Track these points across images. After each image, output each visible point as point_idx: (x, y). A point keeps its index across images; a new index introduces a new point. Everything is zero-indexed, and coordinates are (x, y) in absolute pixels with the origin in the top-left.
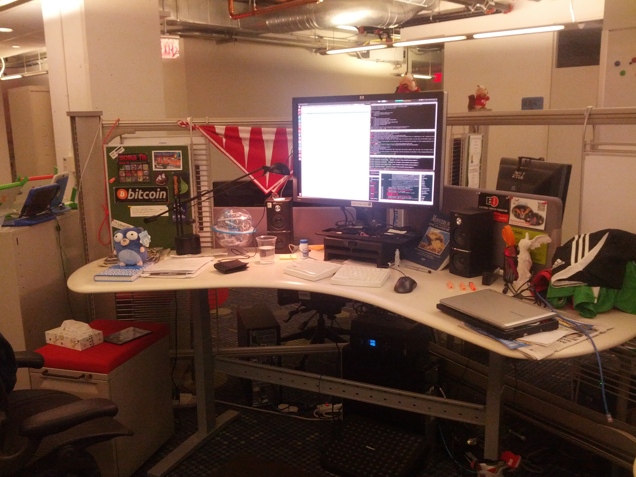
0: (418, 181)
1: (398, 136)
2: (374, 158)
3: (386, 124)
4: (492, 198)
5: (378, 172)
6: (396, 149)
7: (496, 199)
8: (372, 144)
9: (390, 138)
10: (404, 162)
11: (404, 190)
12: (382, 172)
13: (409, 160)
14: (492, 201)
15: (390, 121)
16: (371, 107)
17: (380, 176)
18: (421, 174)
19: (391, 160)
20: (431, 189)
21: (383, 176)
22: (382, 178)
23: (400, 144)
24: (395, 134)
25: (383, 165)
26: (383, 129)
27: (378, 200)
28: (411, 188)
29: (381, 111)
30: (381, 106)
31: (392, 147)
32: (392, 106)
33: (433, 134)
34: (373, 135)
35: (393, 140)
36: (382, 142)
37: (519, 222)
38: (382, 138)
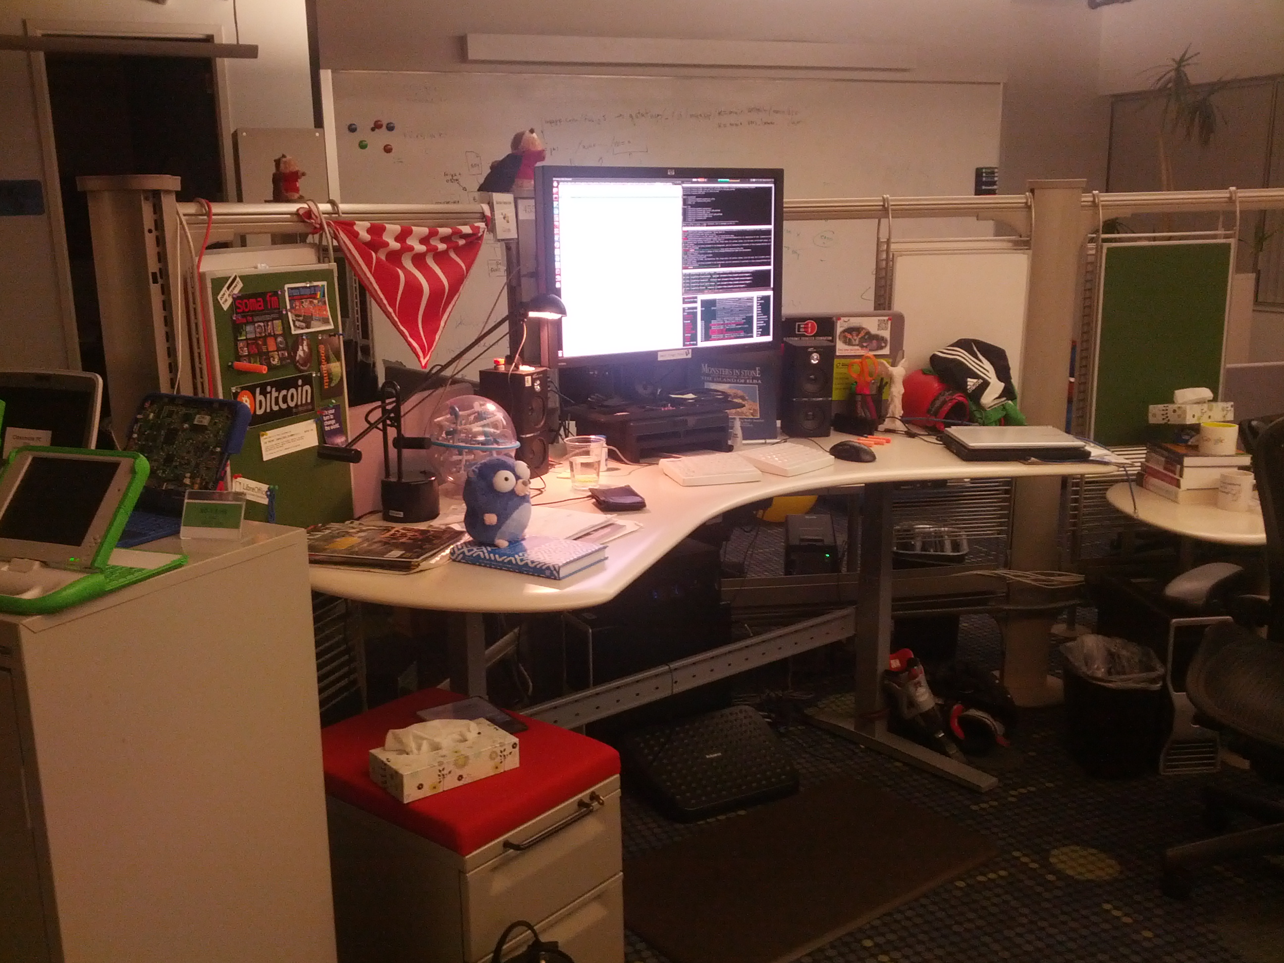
0: (752, 307)
1: (724, 237)
2: (690, 275)
3: (705, 217)
4: (805, 323)
5: (696, 298)
6: (721, 258)
7: (812, 324)
8: (685, 252)
9: (712, 240)
10: (732, 279)
11: (733, 324)
12: (701, 297)
13: (740, 275)
14: (806, 328)
15: (711, 212)
16: (683, 188)
17: (699, 305)
18: (755, 295)
19: (714, 276)
20: (769, 318)
21: (705, 303)
22: (702, 307)
23: (727, 250)
24: (719, 234)
25: (703, 286)
26: (701, 225)
27: (696, 344)
28: (743, 319)
29: (698, 196)
30: (698, 188)
31: (715, 255)
32: (714, 188)
33: (768, 232)
34: (686, 236)
35: (716, 244)
36: (700, 248)
37: (851, 350)
38: (700, 241)
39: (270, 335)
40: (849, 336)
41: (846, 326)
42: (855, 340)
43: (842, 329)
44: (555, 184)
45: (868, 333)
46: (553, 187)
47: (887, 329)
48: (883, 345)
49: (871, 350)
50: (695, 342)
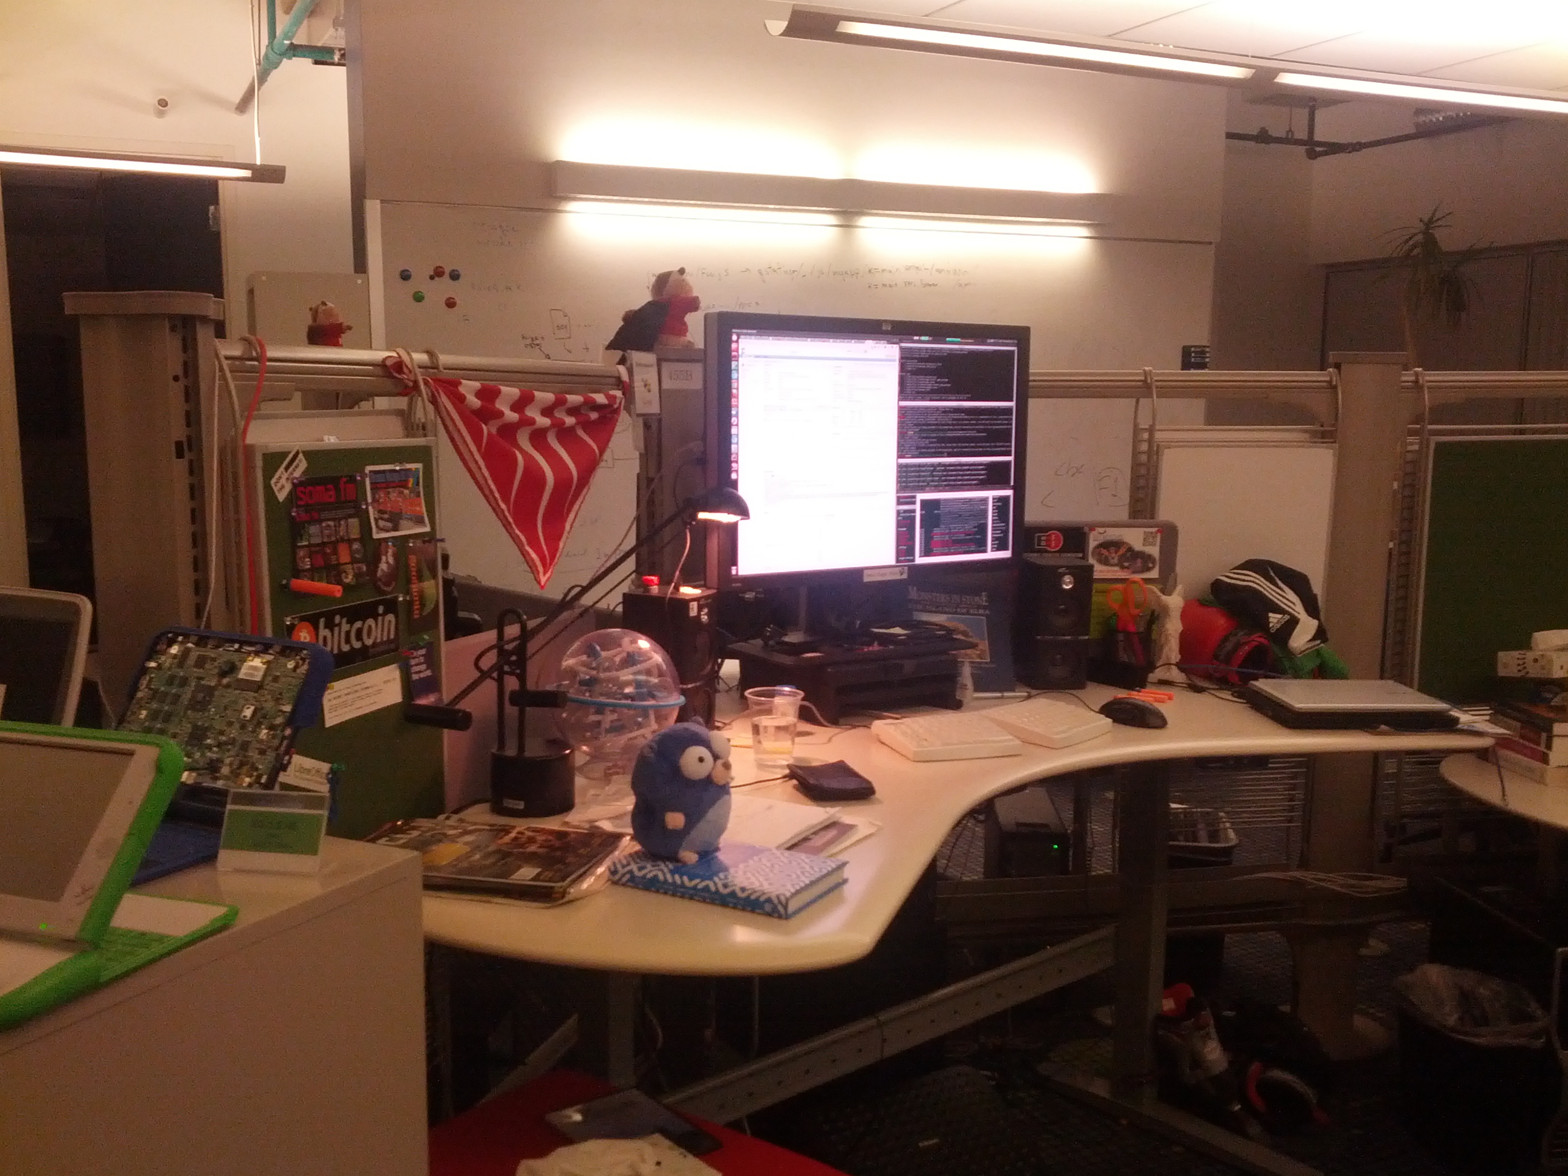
0: (985, 511)
1: (952, 416)
2: (907, 466)
3: (929, 388)
4: (1048, 534)
5: (914, 497)
6: (948, 445)
7: (1057, 536)
8: (902, 435)
9: (936, 420)
10: (961, 473)
11: (961, 533)
12: (921, 496)
13: (971, 468)
14: (1048, 541)
15: (936, 383)
16: (901, 349)
17: (918, 507)
18: (990, 495)
19: (938, 468)
20: (1008, 525)
21: (925, 504)
22: (921, 510)
23: (956, 434)
24: (946, 411)
25: (923, 482)
26: (923, 399)
27: (913, 560)
28: (975, 527)
29: (921, 360)
30: (920, 349)
31: (941, 440)
32: (941, 350)
33: (1008, 411)
34: (903, 413)
35: (942, 424)
36: (921, 430)
37: (1108, 572)
38: (922, 420)
39: (342, 540)
40: (1104, 552)
41: (1101, 539)
42: (1113, 558)
43: (1096, 543)
44: (734, 338)
45: (1130, 549)
46: (731, 341)
47: (1155, 545)
48: (1151, 565)
49: (1134, 572)
50: (912, 558)
